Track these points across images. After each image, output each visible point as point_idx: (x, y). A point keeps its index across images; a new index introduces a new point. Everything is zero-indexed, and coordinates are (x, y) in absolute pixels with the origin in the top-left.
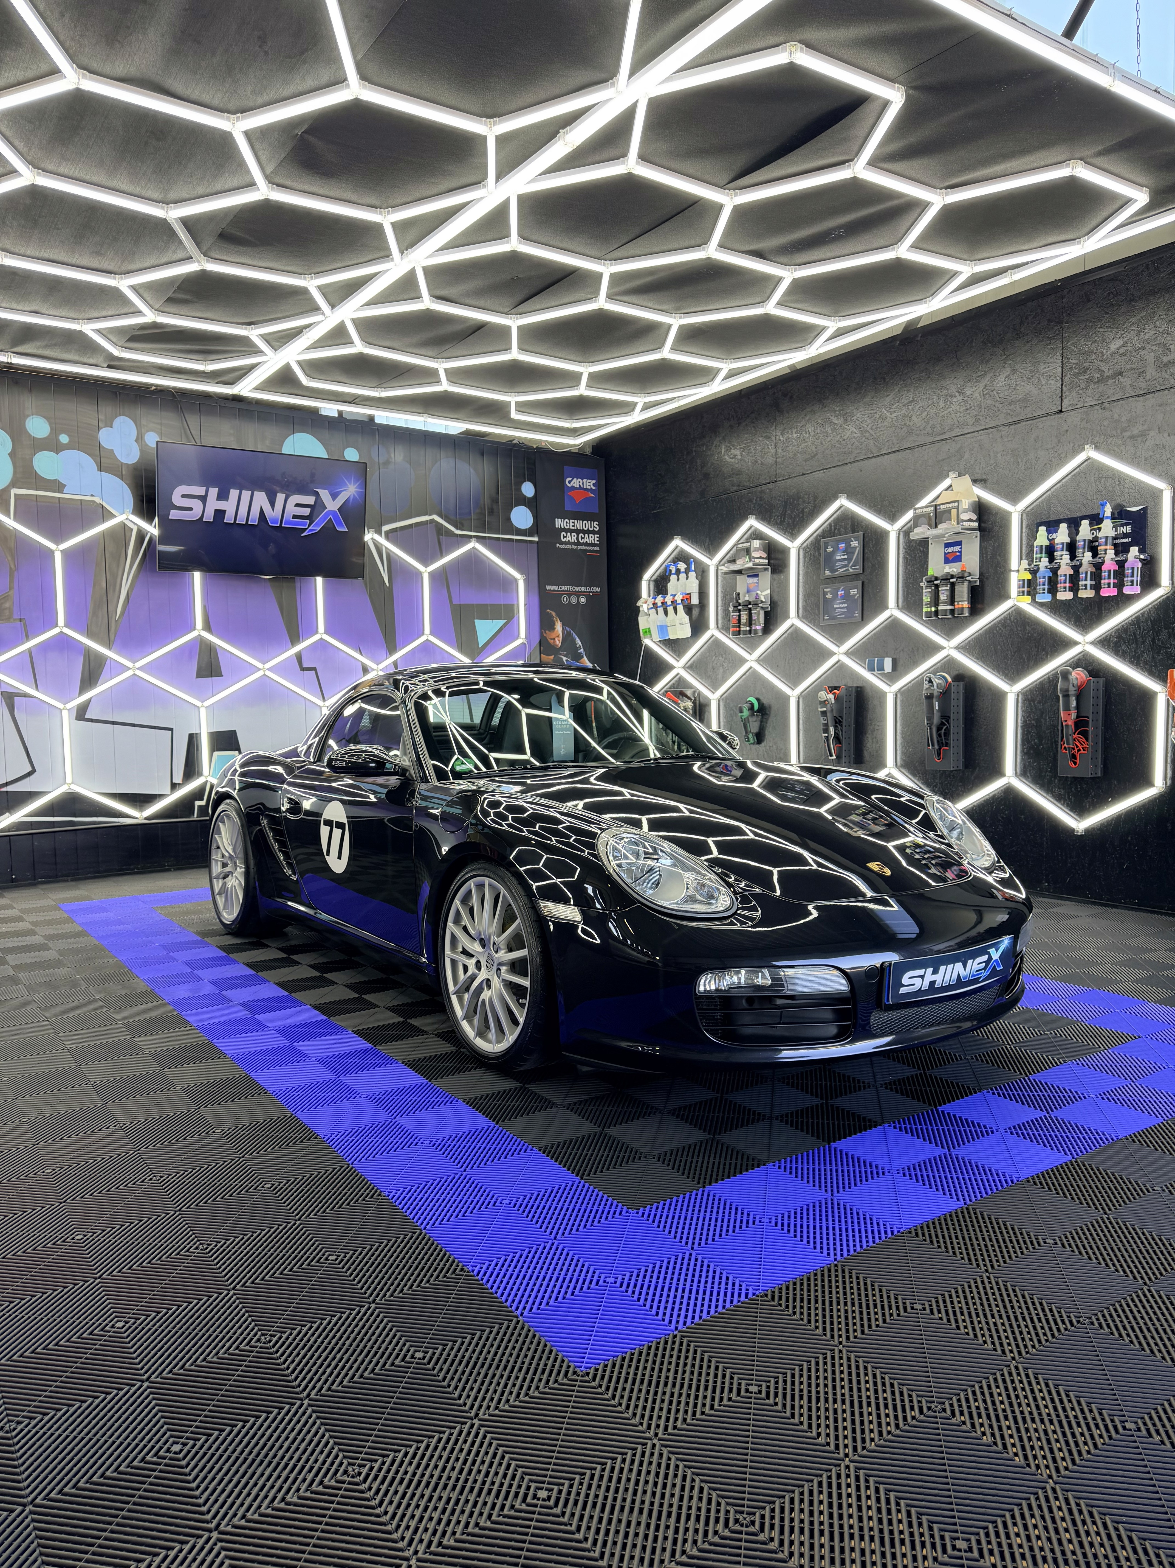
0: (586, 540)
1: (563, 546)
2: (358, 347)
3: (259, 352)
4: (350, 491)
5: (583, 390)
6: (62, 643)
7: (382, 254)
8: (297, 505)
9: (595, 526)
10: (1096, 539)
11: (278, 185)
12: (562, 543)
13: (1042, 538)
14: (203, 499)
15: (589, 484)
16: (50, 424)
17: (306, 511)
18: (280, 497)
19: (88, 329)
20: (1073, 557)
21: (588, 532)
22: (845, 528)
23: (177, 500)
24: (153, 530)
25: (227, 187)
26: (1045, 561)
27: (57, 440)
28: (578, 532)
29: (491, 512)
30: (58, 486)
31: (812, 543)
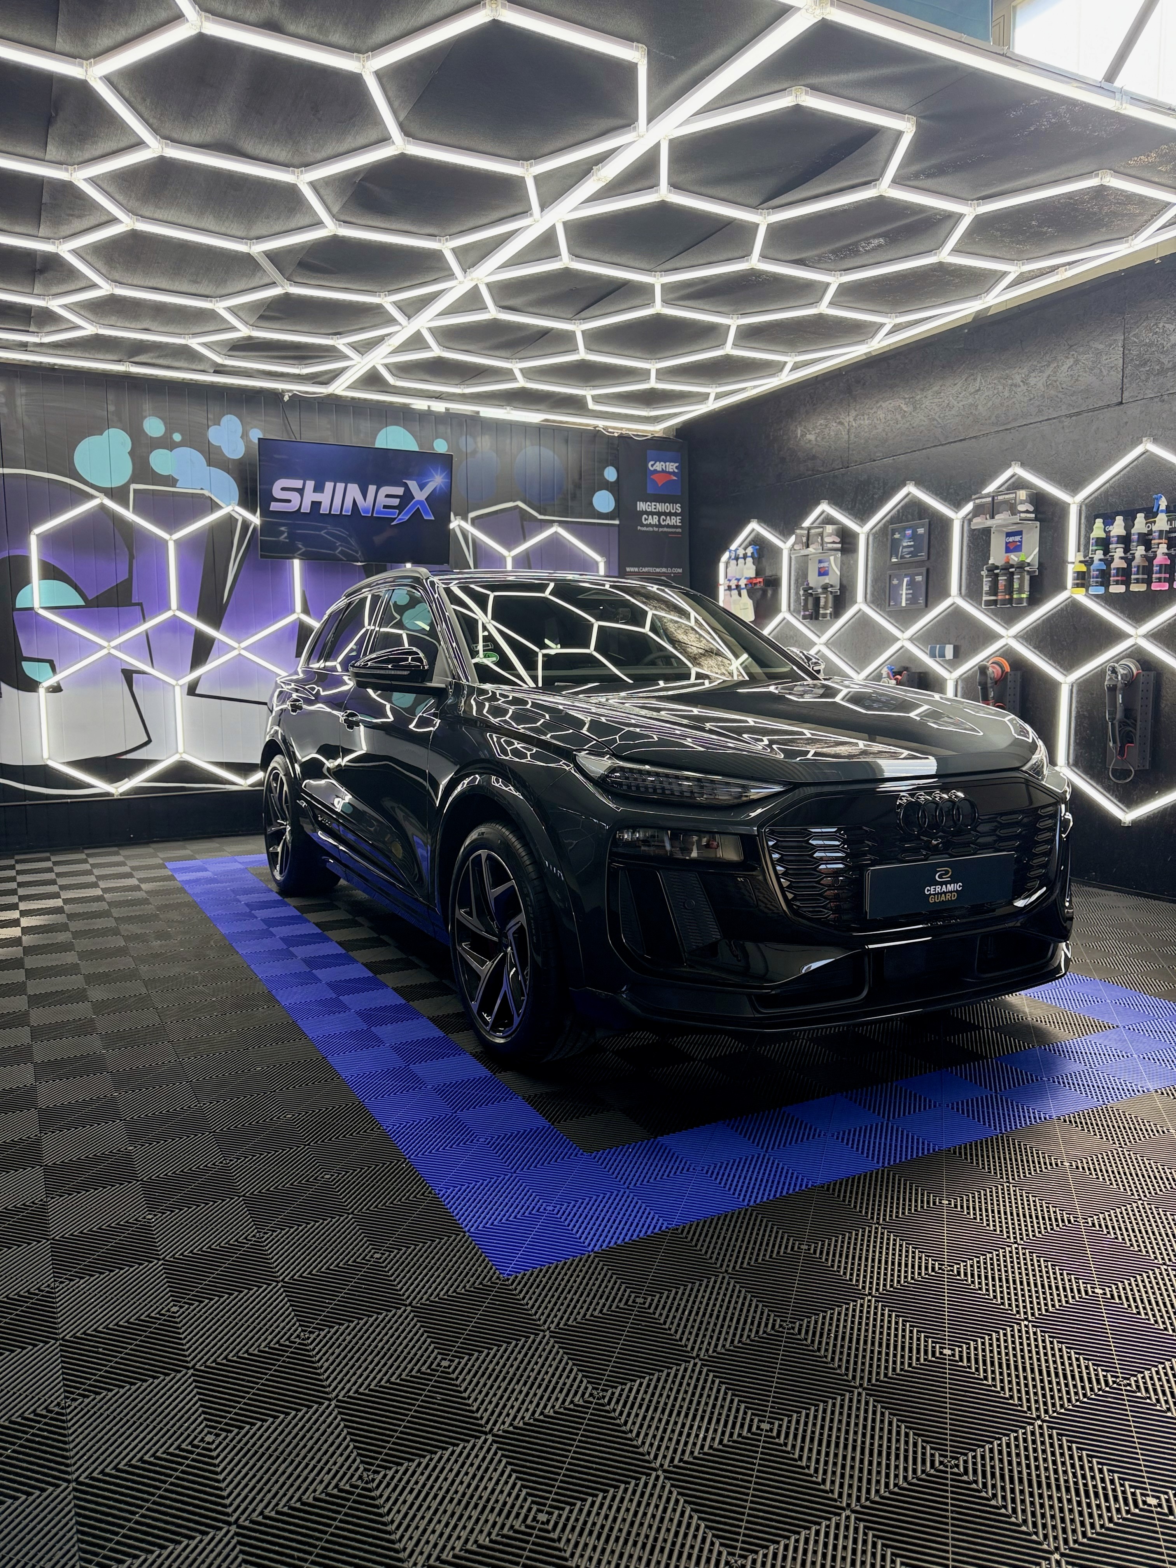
0: (668, 522)
1: (644, 529)
2: (436, 351)
3: (346, 357)
4: (437, 481)
5: (653, 383)
6: (175, 625)
7: (446, 273)
8: (387, 496)
9: (678, 508)
10: (1150, 532)
11: (344, 222)
12: (643, 525)
13: (1098, 531)
14: (301, 491)
15: (672, 467)
16: (165, 424)
17: (396, 502)
18: (372, 489)
19: (194, 343)
20: (1127, 550)
21: (670, 514)
22: (913, 515)
23: (277, 492)
24: (255, 520)
25: (300, 225)
26: (1099, 554)
27: (171, 438)
28: (659, 514)
29: (574, 497)
30: (171, 481)
31: (881, 529)
